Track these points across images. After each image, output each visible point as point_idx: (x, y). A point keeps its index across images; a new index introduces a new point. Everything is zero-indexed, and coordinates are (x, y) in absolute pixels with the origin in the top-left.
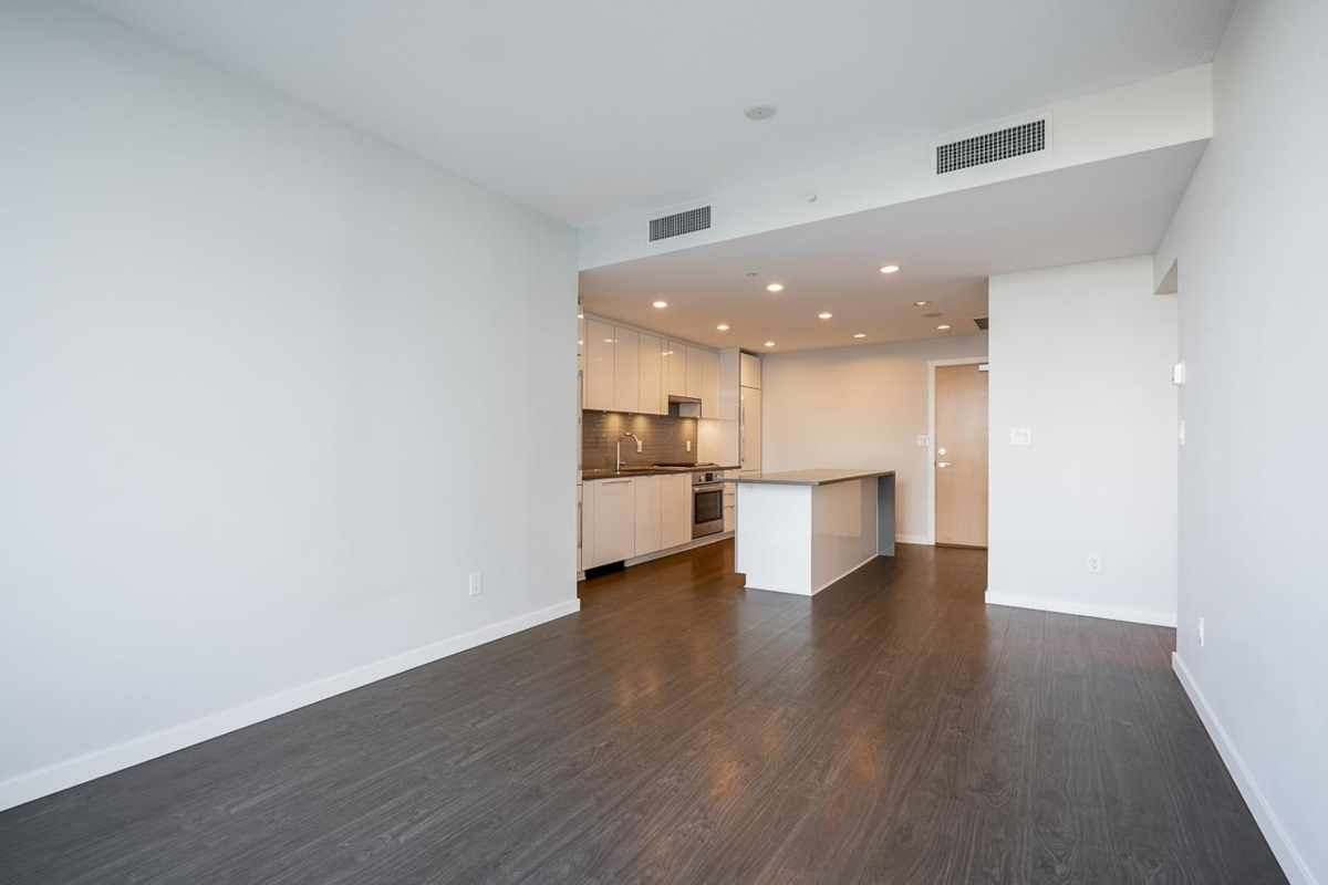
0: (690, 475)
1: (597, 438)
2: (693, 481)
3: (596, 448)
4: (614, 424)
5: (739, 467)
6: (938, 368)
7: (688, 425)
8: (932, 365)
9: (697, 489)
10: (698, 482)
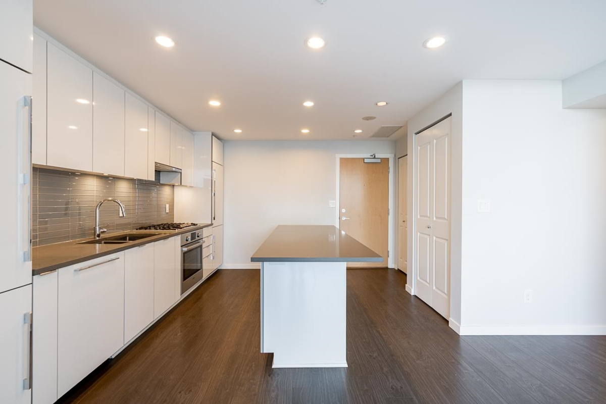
0: (179, 237)
1: (67, 204)
2: (181, 243)
3: (66, 214)
4: (91, 188)
5: (212, 224)
6: (341, 159)
7: (166, 191)
8: (339, 156)
9: (185, 249)
10: (186, 243)
